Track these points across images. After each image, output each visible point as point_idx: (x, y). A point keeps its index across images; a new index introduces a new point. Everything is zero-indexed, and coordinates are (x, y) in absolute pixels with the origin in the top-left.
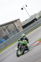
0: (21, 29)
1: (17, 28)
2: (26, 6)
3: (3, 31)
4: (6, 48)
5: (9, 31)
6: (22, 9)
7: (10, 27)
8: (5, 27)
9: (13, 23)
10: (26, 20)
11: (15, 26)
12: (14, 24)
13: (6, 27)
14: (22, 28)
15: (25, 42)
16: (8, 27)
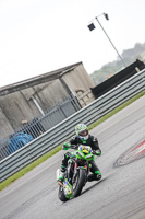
0: (86, 99)
1: (74, 94)
2: (106, 16)
3: (23, 104)
4: (34, 166)
5: (44, 105)
6: (92, 27)
7: (49, 90)
8: (29, 91)
9: (60, 77)
10: (105, 68)
11: (66, 87)
12: (63, 82)
13: (36, 93)
14: (91, 95)
15: (85, 154)
16: (41, 90)
